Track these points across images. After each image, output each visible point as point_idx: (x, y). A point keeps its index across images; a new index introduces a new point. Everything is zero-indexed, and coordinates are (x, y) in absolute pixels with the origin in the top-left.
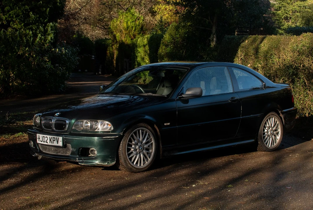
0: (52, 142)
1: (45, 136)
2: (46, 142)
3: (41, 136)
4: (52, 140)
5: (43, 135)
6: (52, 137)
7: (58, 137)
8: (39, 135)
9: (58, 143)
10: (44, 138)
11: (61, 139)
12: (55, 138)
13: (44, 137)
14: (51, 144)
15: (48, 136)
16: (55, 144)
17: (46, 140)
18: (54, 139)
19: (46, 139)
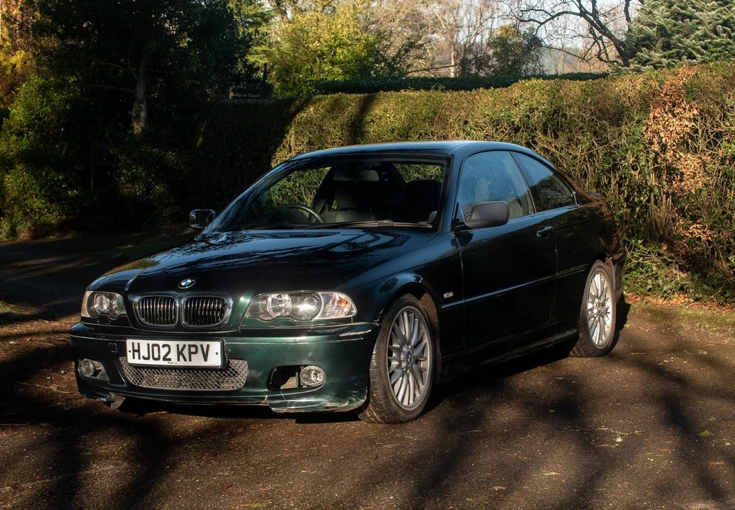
0: (188, 359)
1: (161, 343)
2: (165, 359)
3: (144, 344)
4: (186, 352)
5: (151, 342)
6: (185, 346)
7: (205, 344)
8: (136, 342)
9: (206, 359)
10: (156, 348)
11: (215, 347)
12: (195, 346)
13: (157, 345)
14: (182, 363)
15: (173, 344)
16: (198, 361)
17: (162, 355)
18: (193, 350)
19: (164, 351)
